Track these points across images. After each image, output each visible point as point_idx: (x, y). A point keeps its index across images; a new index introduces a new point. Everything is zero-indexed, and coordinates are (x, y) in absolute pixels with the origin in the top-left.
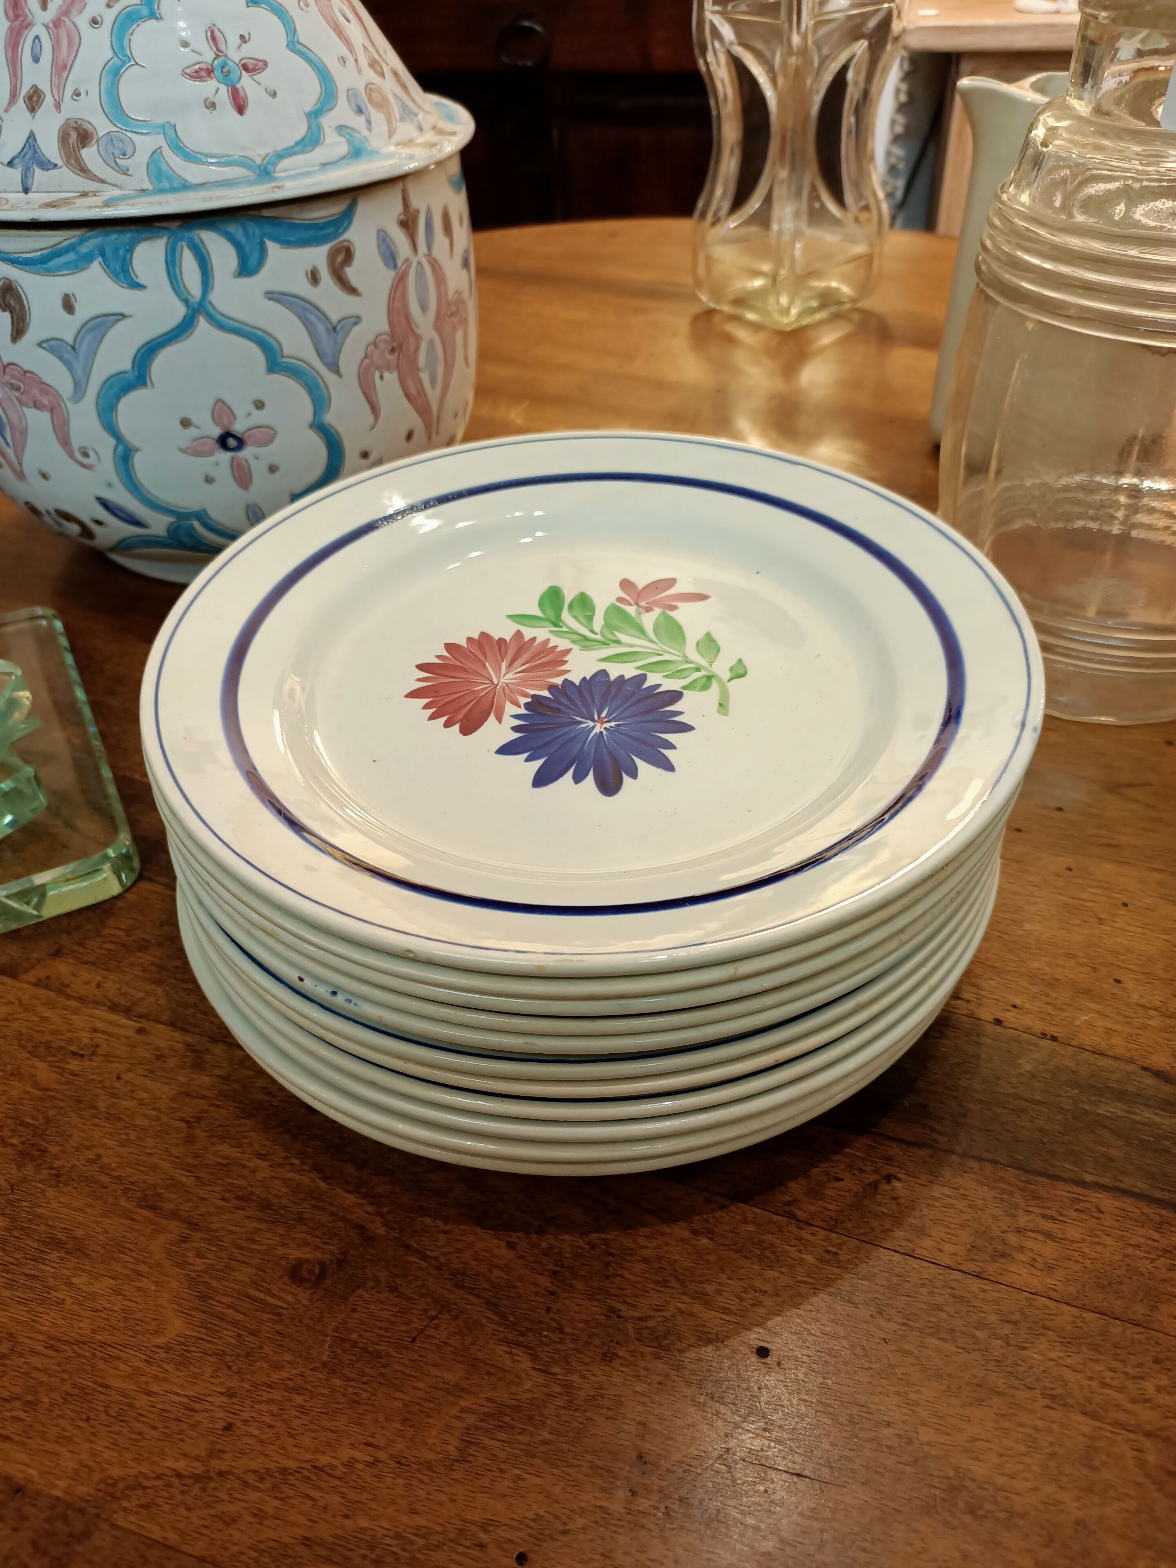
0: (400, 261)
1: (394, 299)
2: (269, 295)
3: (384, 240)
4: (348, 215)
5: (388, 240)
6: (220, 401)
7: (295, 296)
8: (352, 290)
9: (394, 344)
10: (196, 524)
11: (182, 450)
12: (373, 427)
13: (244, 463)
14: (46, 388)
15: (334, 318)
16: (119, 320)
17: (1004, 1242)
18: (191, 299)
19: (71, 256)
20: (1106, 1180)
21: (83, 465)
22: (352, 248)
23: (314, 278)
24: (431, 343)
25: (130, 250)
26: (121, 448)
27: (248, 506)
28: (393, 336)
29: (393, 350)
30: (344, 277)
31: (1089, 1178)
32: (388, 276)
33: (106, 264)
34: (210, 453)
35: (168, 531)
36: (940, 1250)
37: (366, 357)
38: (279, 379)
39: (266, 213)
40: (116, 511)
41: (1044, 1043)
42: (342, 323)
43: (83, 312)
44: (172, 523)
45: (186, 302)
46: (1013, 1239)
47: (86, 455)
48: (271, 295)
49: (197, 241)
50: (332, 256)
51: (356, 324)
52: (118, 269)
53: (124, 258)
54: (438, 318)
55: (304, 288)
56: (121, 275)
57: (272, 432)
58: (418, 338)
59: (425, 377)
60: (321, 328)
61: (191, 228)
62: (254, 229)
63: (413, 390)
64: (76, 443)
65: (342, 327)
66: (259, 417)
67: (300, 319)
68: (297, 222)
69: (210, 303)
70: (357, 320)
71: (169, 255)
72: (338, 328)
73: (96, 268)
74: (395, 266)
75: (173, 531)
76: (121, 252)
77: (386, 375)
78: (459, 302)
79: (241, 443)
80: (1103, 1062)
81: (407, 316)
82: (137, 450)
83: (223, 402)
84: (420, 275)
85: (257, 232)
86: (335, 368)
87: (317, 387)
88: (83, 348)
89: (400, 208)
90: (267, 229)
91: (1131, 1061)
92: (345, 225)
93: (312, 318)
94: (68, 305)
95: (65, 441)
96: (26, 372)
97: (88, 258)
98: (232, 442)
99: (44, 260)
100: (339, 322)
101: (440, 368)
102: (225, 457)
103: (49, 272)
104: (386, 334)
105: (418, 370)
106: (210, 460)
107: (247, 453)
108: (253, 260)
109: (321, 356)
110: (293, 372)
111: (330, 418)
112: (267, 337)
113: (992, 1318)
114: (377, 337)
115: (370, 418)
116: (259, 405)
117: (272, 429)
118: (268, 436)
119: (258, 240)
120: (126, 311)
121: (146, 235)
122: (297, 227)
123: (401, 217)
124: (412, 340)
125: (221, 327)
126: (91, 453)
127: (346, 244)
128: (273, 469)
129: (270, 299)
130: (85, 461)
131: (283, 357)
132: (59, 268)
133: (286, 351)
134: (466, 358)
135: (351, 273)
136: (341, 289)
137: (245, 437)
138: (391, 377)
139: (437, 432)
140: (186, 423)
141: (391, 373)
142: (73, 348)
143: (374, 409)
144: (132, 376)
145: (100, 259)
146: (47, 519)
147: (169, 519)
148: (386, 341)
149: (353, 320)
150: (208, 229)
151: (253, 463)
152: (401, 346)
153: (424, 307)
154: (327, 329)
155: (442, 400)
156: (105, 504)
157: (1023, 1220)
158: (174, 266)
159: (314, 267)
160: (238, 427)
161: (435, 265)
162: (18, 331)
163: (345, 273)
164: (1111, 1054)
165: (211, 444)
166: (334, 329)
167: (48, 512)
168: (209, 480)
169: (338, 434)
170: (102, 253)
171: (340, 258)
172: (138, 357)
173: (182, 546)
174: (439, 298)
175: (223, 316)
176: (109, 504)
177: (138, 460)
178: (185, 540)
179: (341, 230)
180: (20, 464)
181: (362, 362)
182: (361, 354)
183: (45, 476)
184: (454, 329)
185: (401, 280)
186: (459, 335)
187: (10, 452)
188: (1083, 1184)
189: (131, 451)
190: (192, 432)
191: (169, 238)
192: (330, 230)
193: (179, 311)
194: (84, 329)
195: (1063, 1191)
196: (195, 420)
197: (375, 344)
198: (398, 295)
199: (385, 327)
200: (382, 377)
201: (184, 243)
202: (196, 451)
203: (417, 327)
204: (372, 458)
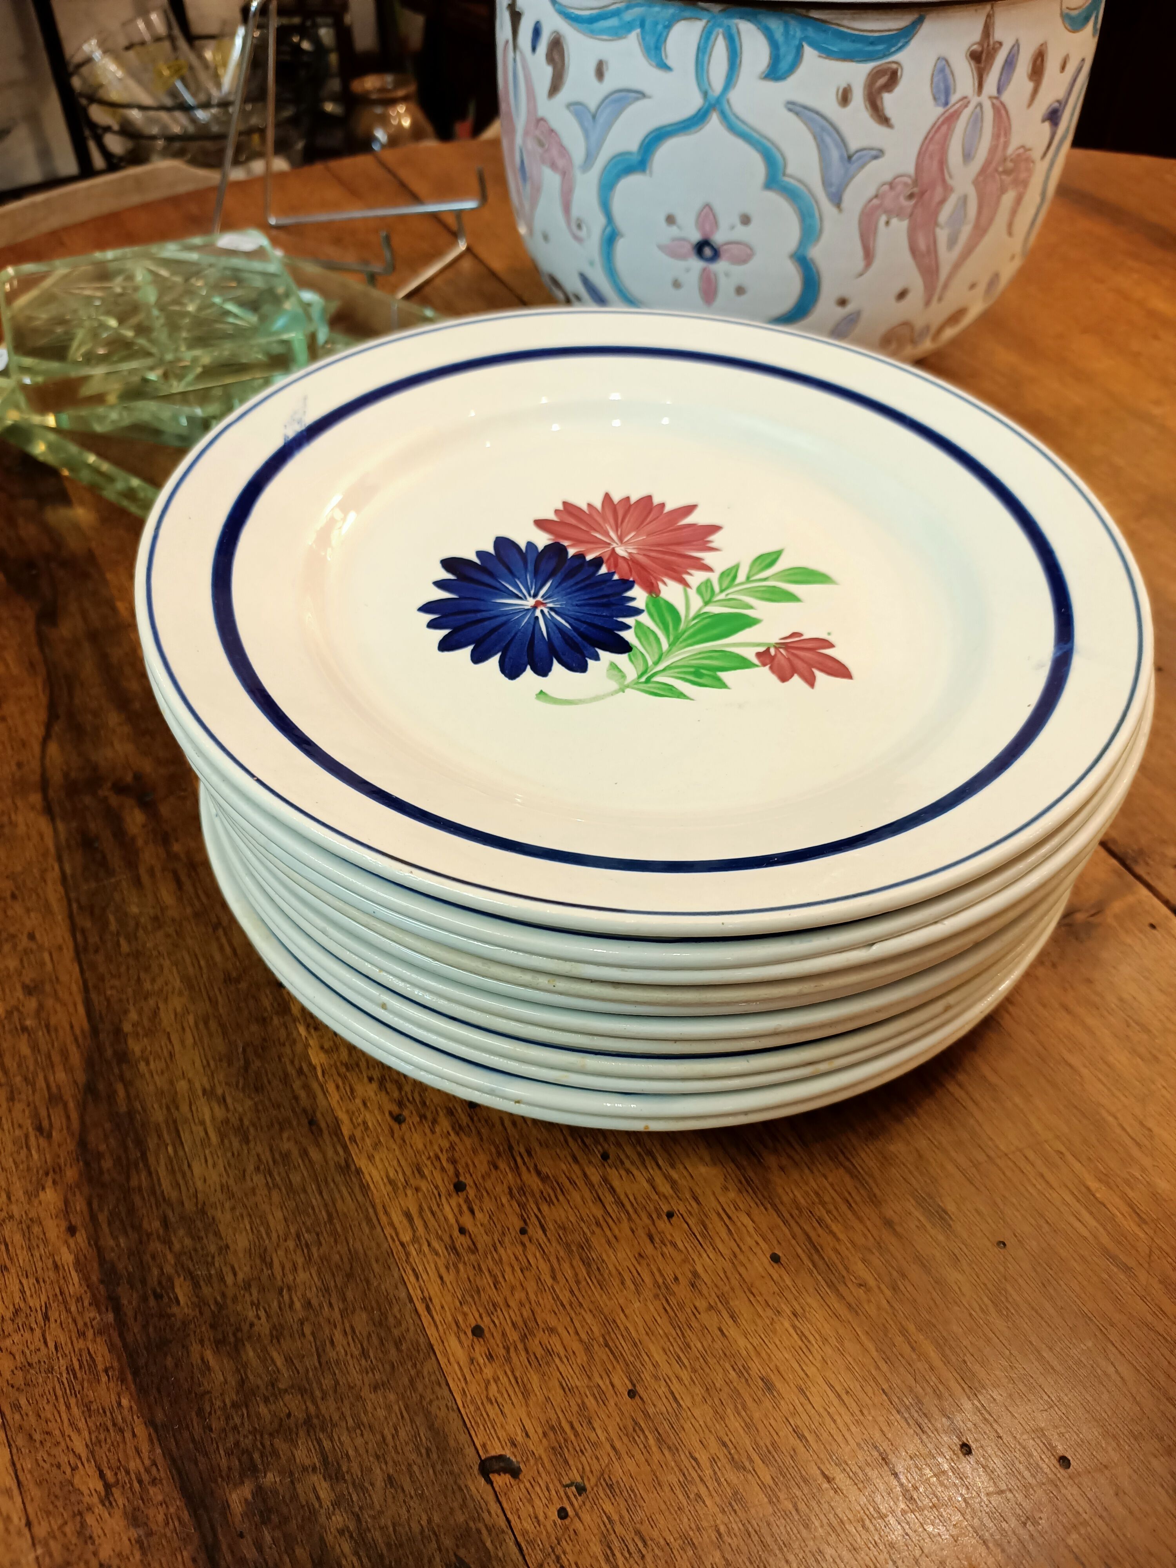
0: (954, 98)
1: (932, 139)
2: (790, 106)
3: (942, 70)
4: (907, 34)
5: (947, 71)
6: (708, 206)
7: (817, 113)
8: (884, 120)
9: (916, 190)
11: (661, 247)
12: (861, 275)
13: (713, 277)
14: (563, 151)
15: (853, 145)
16: (637, 99)
18: (710, 92)
19: (613, 22)
21: (575, 237)
22: (899, 74)
23: (845, 98)
24: (964, 199)
25: (668, 27)
26: (609, 229)
28: (916, 182)
29: (911, 196)
30: (879, 103)
32: (935, 112)
33: (643, 38)
34: (682, 257)
37: (876, 196)
38: (775, 198)
39: (815, 14)
40: (592, 290)
42: (858, 154)
43: (612, 82)
45: (705, 94)
47: (579, 226)
48: (793, 107)
49: (734, 31)
50: (874, 76)
51: (876, 157)
52: (652, 45)
53: (660, 35)
54: (983, 171)
55: (829, 105)
56: (653, 52)
57: (749, 251)
58: (948, 190)
59: (942, 235)
60: (835, 154)
61: (731, 17)
62: (797, 29)
63: (922, 245)
64: (575, 212)
65: (860, 158)
66: (741, 233)
67: (815, 138)
68: (845, 30)
69: (728, 102)
70: (879, 153)
71: (703, 41)
72: (854, 158)
73: (633, 39)
74: (946, 103)
76: (660, 27)
77: (894, 221)
78: (1026, 160)
79: (716, 255)
81: (943, 163)
82: (622, 236)
83: (711, 209)
84: (977, 119)
85: (799, 34)
86: (837, 200)
87: (812, 216)
88: (601, 120)
89: (976, 35)
90: (811, 32)
92: (900, 45)
93: (828, 140)
94: (600, 72)
95: (567, 207)
96: (552, 131)
97: (627, 28)
98: (708, 251)
99: (592, 20)
100: (857, 152)
101: (966, 230)
102: (696, 265)
103: (592, 34)
104: (909, 176)
105: (936, 224)
106: (682, 264)
107: (720, 267)
108: (784, 65)
109: (826, 183)
110: (792, 194)
111: (815, 253)
112: (774, 150)
114: (895, 179)
115: (860, 263)
116: (746, 220)
117: (751, 249)
118: (745, 253)
119: (797, 42)
120: (647, 91)
121: (687, 14)
122: (843, 36)
123: (975, 47)
124: (939, 191)
125: (732, 128)
126: (584, 226)
127: (894, 66)
128: (740, 290)
129: (790, 110)
130: (578, 233)
131: (784, 174)
132: (602, 31)
133: (789, 170)
135: (889, 100)
136: (872, 116)
137: (722, 250)
138: (900, 226)
139: (942, 299)
140: (670, 220)
141: (901, 220)
142: (594, 117)
143: (869, 255)
144: (635, 159)
145: (638, 30)
148: (906, 184)
149: (874, 153)
150: (749, 20)
151: (722, 279)
152: (922, 193)
153: (967, 156)
154: (841, 157)
155: (957, 266)
156: (585, 279)
158: (704, 53)
159: (849, 86)
160: (719, 238)
161: (1001, 112)
162: (555, 88)
163: (882, 98)
165: (688, 248)
166: (850, 158)
168: (677, 284)
169: (818, 273)
170: (642, 25)
171: (882, 81)
172: (647, 140)
174: (993, 150)
175: (737, 118)
176: (588, 280)
177: (621, 246)
179: (893, 49)
180: (532, 218)
181: (871, 200)
182: (871, 192)
183: (547, 238)
184: (1003, 190)
185: (950, 119)
186: (1008, 198)
187: (527, 206)
189: (617, 234)
190: (674, 231)
191: (708, 21)
192: (880, 47)
193: (695, 102)
194: (607, 101)
196: (679, 219)
197: (891, 185)
198: (938, 136)
199: (910, 169)
200: (887, 223)
201: (721, 30)
202: (672, 251)
203: (951, 177)
204: (850, 308)
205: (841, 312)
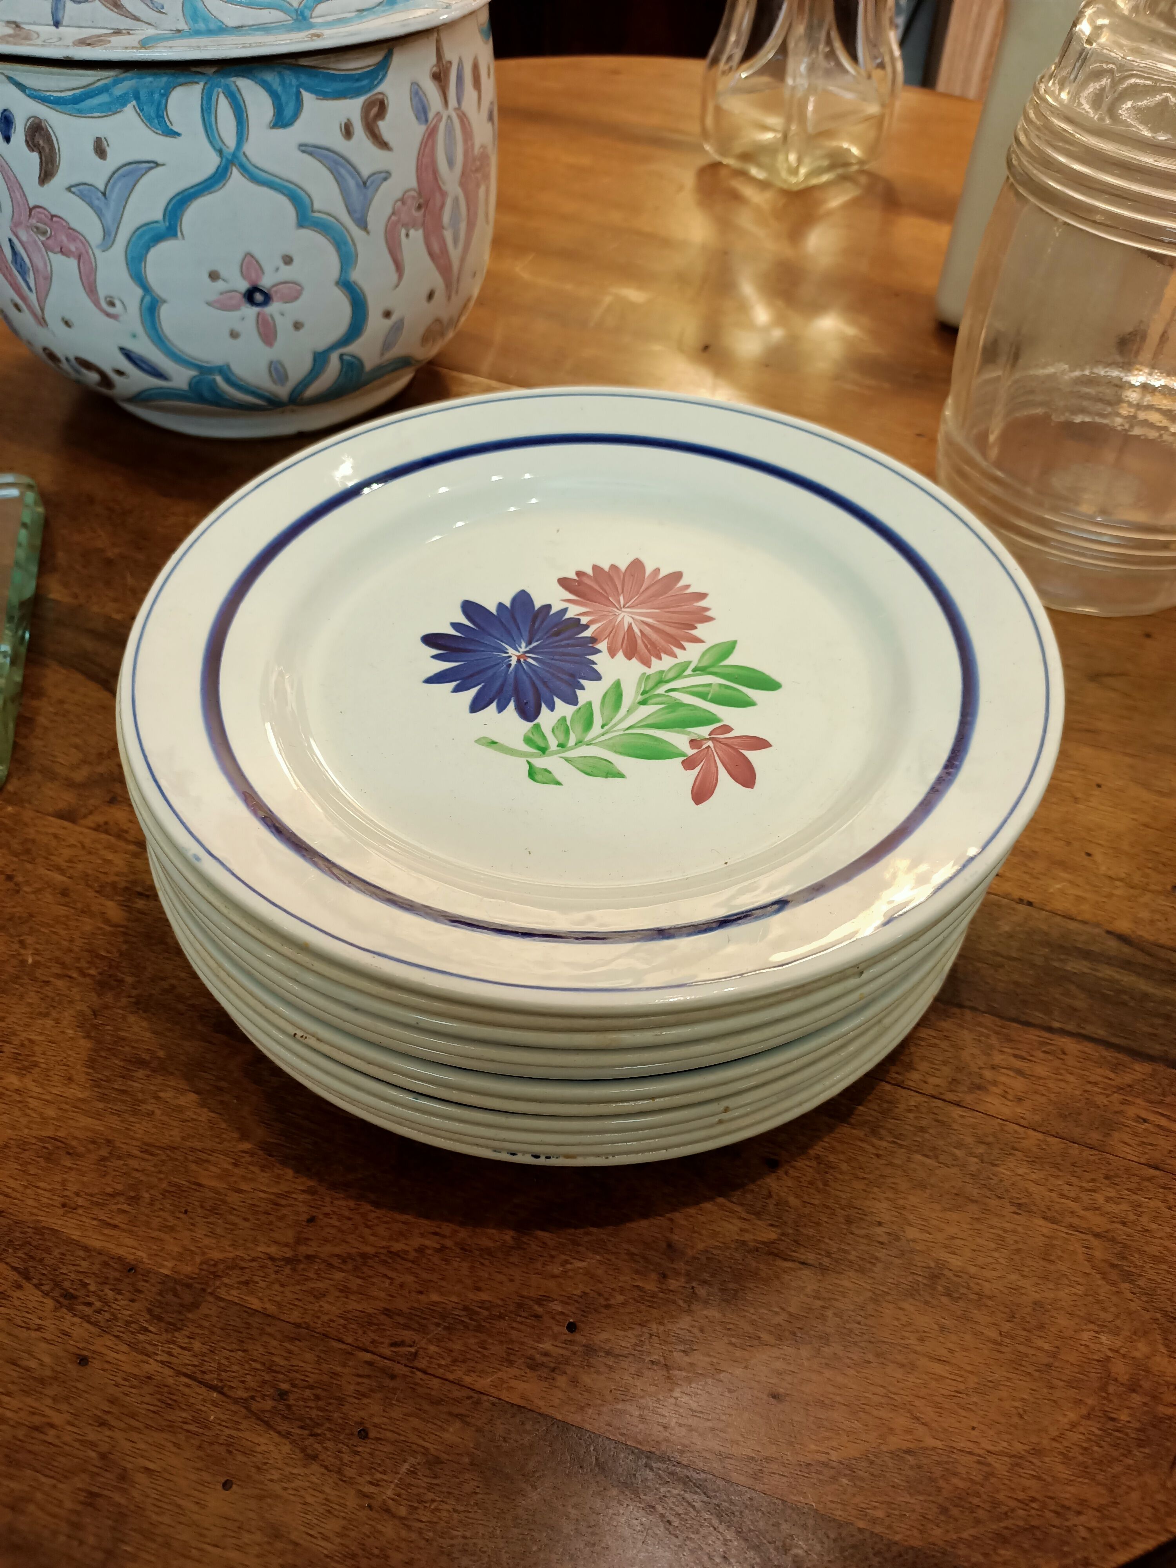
0: (431, 115)
1: (423, 155)
2: (303, 148)
3: (417, 93)
4: (383, 67)
5: (421, 93)
6: (249, 255)
7: (328, 150)
8: (384, 145)
9: (421, 201)
10: (219, 379)
11: (209, 304)
12: (397, 286)
13: (270, 319)
14: (73, 234)
15: (365, 172)
16: (151, 168)
17: (981, 1077)
18: (224, 148)
19: (104, 98)
20: (1071, 1027)
21: (108, 315)
22: (386, 102)
23: (348, 131)
24: (456, 200)
25: (166, 95)
26: (148, 299)
27: (271, 363)
28: (420, 194)
29: (419, 207)
30: (376, 131)
31: (1056, 1025)
32: (420, 130)
33: (140, 109)
34: (236, 308)
35: (190, 384)
36: (925, 1082)
37: (393, 213)
38: (310, 236)
39: (303, 62)
40: (138, 362)
41: (1022, 908)
42: (372, 178)
43: (116, 157)
44: (195, 377)
45: (220, 152)
46: (988, 1074)
47: (112, 304)
48: (304, 148)
49: (233, 88)
50: (366, 108)
51: (385, 179)
52: (153, 115)
53: (159, 103)
54: (463, 174)
55: (336, 141)
56: (156, 121)
57: (297, 288)
58: (444, 194)
59: (448, 235)
60: (352, 183)
61: (229, 75)
62: (291, 78)
63: (436, 248)
64: (102, 293)
65: (372, 183)
66: (287, 273)
67: (332, 173)
68: (332, 72)
69: (244, 153)
70: (387, 175)
71: (204, 102)
72: (368, 183)
73: (129, 112)
74: (427, 121)
75: (194, 385)
76: (156, 96)
77: (412, 232)
78: (484, 157)
79: (267, 298)
80: (1073, 925)
81: (435, 172)
82: (164, 301)
83: (252, 256)
84: (450, 130)
85: (294, 82)
86: (363, 224)
87: (346, 243)
88: (114, 196)
89: (433, 60)
90: (304, 78)
91: (1097, 925)
92: (380, 77)
93: (343, 171)
94: (100, 150)
95: (91, 289)
96: (53, 216)
97: (122, 101)
98: (258, 297)
99: (76, 100)
100: (369, 177)
101: (463, 226)
102: (251, 312)
103: (81, 114)
104: (415, 190)
105: (443, 228)
106: (236, 314)
107: (273, 308)
108: (288, 112)
109: (350, 212)
110: (323, 228)
111: (356, 276)
112: (299, 191)
113: (969, 1140)
114: (406, 192)
115: (394, 276)
116: (288, 260)
117: (299, 285)
118: (294, 291)
119: (294, 90)
120: (159, 161)
121: (182, 80)
122: (333, 78)
123: (435, 69)
124: (438, 196)
125: (254, 179)
126: (117, 303)
127: (380, 96)
128: (297, 326)
129: (303, 151)
130: (110, 310)
131: (313, 211)
132: (92, 109)
133: (316, 206)
134: (487, 215)
135: (383, 126)
136: (373, 143)
137: (272, 292)
138: (417, 235)
139: (457, 292)
140: (214, 276)
141: (416, 230)
142: (104, 194)
143: (399, 267)
144: (163, 226)
145: (134, 102)
146: (65, 365)
147: (193, 373)
148: (413, 197)
149: (383, 175)
150: (244, 77)
151: (279, 320)
152: (427, 203)
153: (451, 163)
154: (358, 185)
155: (463, 260)
156: (128, 355)
157: (998, 1059)
158: (209, 113)
159: (348, 120)
160: (266, 282)
161: (463, 118)
162: (47, 174)
163: (378, 126)
164: (1079, 918)
165: (238, 298)
166: (365, 183)
167: (67, 359)
168: (234, 335)
169: (363, 293)
170: (137, 97)
171: (375, 110)
172: (170, 207)
173: (201, 399)
174: (466, 154)
175: (257, 168)
176: (132, 355)
177: (164, 312)
178: (206, 394)
179: (376, 82)
180: (42, 310)
181: (390, 218)
182: (389, 211)
183: (67, 323)
184: (478, 186)
185: (431, 134)
186: (482, 190)
187: (32, 297)
188: (1050, 1029)
189: (157, 301)
190: (220, 285)
191: (206, 83)
192: (365, 82)
193: (211, 162)
194: (116, 176)
195: (1033, 1035)
196: (223, 273)
197: (403, 200)
198: (427, 150)
199: (413, 183)
200: (407, 235)
201: (220, 90)
202: (223, 304)
203: (444, 183)
204: (394, 318)
205: (388, 323)
